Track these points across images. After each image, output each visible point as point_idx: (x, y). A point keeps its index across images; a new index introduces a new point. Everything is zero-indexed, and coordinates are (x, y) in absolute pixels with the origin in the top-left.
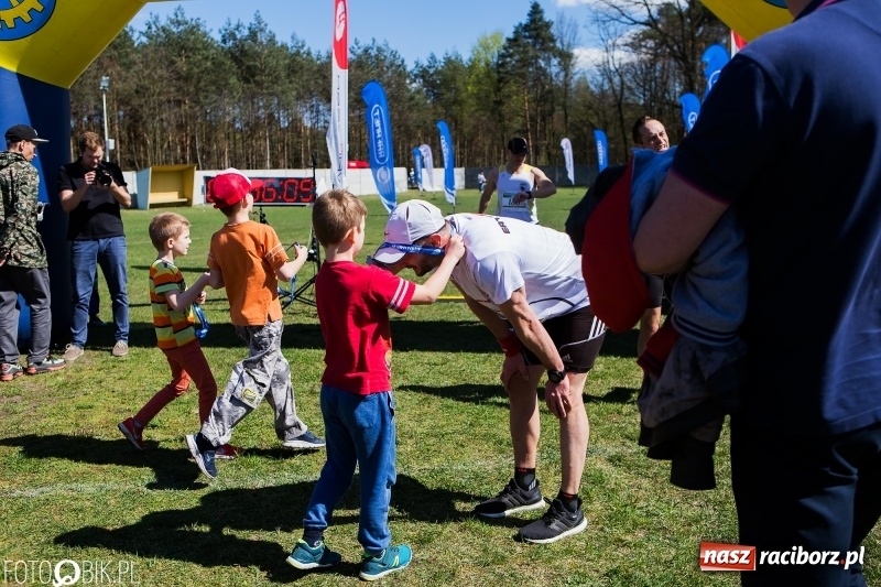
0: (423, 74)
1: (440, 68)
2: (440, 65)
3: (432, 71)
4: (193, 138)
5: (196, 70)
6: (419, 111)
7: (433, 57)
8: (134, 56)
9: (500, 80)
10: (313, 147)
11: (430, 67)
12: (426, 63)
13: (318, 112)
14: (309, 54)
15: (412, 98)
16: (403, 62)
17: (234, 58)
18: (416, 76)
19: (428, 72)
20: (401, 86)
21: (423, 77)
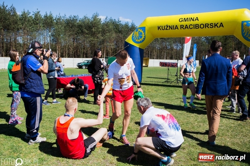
9: (226, 39)
10: (176, 54)
13: (178, 46)
15: (202, 43)
20: (199, 40)
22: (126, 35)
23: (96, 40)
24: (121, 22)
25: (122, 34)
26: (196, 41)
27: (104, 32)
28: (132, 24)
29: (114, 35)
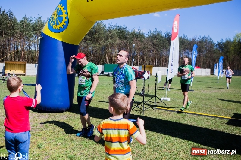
0: (219, 44)
1: (224, 43)
2: (224, 42)
3: (221, 43)
4: (156, 59)
5: (158, 43)
6: (216, 54)
7: (222, 40)
8: (144, 40)
11: (221, 42)
12: (220, 41)
14: (188, 39)
15: (214, 51)
16: (213, 41)
17: (168, 40)
18: (217, 45)
19: (220, 44)
20: (211, 47)
21: (219, 45)
22: (132, 42)
23: (98, 46)
24: (127, 29)
25: (128, 40)
26: (208, 48)
27: (106, 38)
28: (139, 31)
29: (118, 41)
